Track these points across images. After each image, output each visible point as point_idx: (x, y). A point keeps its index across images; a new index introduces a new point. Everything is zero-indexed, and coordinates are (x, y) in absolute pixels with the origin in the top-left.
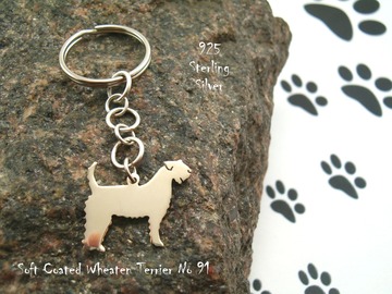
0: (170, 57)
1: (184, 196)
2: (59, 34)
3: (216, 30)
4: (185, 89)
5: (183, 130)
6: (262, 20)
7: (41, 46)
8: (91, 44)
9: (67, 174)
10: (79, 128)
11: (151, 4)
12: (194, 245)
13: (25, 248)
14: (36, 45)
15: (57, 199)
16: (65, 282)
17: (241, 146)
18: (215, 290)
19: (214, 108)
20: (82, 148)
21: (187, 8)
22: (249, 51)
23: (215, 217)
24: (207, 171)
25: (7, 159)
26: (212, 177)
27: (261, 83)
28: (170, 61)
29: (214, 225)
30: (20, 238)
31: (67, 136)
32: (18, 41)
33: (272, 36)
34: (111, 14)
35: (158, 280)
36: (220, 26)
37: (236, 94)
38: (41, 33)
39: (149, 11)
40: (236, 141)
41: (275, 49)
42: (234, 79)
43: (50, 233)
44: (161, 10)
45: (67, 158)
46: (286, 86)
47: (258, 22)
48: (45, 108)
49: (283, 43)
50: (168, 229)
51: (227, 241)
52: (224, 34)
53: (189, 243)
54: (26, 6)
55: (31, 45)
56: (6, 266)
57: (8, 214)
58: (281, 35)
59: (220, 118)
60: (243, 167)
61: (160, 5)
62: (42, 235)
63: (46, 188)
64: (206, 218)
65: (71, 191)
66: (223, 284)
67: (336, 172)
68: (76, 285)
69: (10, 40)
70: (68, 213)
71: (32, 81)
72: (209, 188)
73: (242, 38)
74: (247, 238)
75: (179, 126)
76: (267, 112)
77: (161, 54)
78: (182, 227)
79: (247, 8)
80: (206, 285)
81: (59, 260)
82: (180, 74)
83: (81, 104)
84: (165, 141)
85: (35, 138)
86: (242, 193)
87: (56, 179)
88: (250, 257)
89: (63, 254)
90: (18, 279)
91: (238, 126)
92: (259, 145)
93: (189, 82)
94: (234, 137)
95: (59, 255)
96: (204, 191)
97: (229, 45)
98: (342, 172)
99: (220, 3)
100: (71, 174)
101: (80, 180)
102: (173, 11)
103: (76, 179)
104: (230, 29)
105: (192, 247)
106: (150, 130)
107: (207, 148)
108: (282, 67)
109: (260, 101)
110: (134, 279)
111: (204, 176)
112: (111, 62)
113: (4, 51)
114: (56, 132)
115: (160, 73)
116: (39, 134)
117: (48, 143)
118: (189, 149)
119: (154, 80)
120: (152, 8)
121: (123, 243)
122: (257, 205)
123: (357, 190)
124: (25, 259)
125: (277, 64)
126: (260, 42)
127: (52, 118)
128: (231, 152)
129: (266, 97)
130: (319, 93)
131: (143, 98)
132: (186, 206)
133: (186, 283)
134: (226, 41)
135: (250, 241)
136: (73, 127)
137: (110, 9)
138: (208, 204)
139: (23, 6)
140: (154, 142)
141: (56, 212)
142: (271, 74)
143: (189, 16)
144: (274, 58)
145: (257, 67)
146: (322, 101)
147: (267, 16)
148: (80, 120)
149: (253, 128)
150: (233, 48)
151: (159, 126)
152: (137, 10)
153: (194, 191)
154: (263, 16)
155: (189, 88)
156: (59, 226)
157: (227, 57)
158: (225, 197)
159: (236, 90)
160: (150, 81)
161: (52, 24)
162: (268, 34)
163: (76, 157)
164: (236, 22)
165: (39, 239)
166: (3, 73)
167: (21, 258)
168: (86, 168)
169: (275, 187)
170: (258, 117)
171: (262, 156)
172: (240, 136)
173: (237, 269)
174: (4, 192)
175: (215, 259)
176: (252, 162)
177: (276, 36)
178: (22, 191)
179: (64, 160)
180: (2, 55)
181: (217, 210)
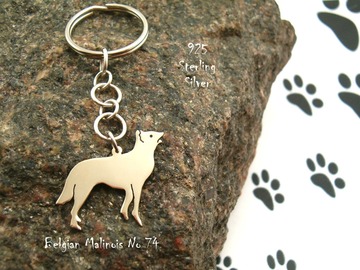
0: (177, 43)
1: (166, 171)
3: (224, 23)
5: (176, 111)
6: (269, 21)
7: (63, 17)
9: (65, 135)
10: (83, 96)
12: (167, 217)
13: (17, 195)
14: (59, 16)
15: (52, 156)
16: (48, 231)
17: (228, 132)
18: (181, 260)
19: (209, 96)
20: (83, 114)
22: (251, 47)
23: (192, 194)
24: (192, 151)
25: (15, 114)
26: (195, 157)
27: (259, 78)
28: (176, 47)
29: (189, 201)
30: (14, 186)
31: (71, 101)
32: (44, 10)
33: (276, 36)
36: (229, 20)
37: (232, 85)
38: (65, 6)
40: (224, 128)
41: (278, 49)
42: (233, 72)
43: (42, 185)
45: (68, 121)
46: (287, 85)
47: (265, 22)
48: (56, 73)
49: (287, 45)
50: (146, 198)
51: (199, 217)
52: (232, 30)
53: (163, 213)
55: (54, 16)
57: (7, 163)
58: (285, 37)
59: (212, 105)
60: (228, 153)
62: (34, 186)
63: (44, 144)
64: (183, 193)
65: (66, 151)
66: (189, 255)
68: (56, 235)
69: (37, 8)
70: (60, 170)
71: (49, 47)
72: (191, 166)
73: (247, 35)
74: (222, 218)
75: (173, 107)
76: (260, 105)
77: (169, 39)
78: (160, 198)
79: (256, 7)
80: (173, 254)
81: (46, 211)
83: (89, 74)
84: (158, 118)
85: (43, 98)
86: (225, 177)
87: (54, 138)
89: (50, 205)
90: (7, 221)
91: (228, 114)
92: (247, 135)
94: (223, 124)
95: (47, 206)
96: (185, 169)
97: (234, 39)
98: (325, 171)
100: (68, 135)
101: (75, 142)
103: (72, 140)
105: (165, 218)
106: (146, 106)
107: (196, 131)
108: (283, 66)
109: (254, 94)
111: (188, 155)
113: (30, 17)
114: (62, 96)
115: (165, 56)
116: (48, 95)
117: (54, 105)
118: (179, 128)
119: (158, 62)
121: (105, 204)
122: (238, 189)
123: (336, 189)
124: (17, 205)
125: (277, 64)
126: (264, 41)
127: (61, 83)
129: (262, 92)
130: (317, 95)
132: (167, 180)
133: (154, 250)
134: (232, 35)
135: (225, 220)
136: (78, 93)
138: (187, 181)
140: (148, 118)
141: (49, 167)
142: (270, 71)
143: (201, 8)
144: (275, 57)
145: (257, 63)
146: (318, 103)
147: (274, 18)
148: (85, 88)
149: (244, 118)
150: (237, 43)
151: (155, 104)
153: (176, 167)
154: (271, 17)
156: (51, 180)
157: (231, 50)
158: (204, 177)
159: (232, 81)
160: (154, 62)
162: (273, 34)
163: (76, 121)
164: (244, 19)
165: (31, 189)
166: (26, 37)
167: (13, 204)
168: (83, 132)
169: (260, 175)
170: (249, 108)
171: (249, 145)
172: (229, 123)
173: (205, 244)
174: (7, 143)
175: (184, 232)
176: (238, 150)
177: (280, 37)
178: (23, 145)
179: (65, 122)
180: (28, 21)
181: (195, 188)
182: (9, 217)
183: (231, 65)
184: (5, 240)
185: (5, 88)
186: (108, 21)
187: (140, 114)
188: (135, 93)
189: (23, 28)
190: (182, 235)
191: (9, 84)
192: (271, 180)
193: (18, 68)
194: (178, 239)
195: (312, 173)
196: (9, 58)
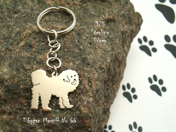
0: (85, 27)
1: (79, 89)
3: (107, 16)
4: (88, 42)
5: (84, 60)
6: (129, 14)
7: (31, 15)
10: (41, 54)
11: (80, 2)
12: (80, 110)
13: (12, 101)
14: (29, 15)
15: (27, 83)
17: (109, 69)
18: (87, 130)
19: (100, 52)
20: (41, 62)
21: (96, 5)
22: (120, 27)
23: (91, 99)
24: (91, 79)
25: (10, 63)
26: (93, 82)
27: (124, 42)
28: (84, 29)
29: (90, 103)
30: (10, 97)
31: (35, 56)
32: (22, 12)
36: (109, 15)
37: (111, 46)
38: (32, 10)
39: (79, 5)
40: (107, 67)
41: (134, 27)
42: (111, 40)
43: (23, 97)
44: (85, 5)
45: (34, 66)
46: (140, 41)
47: (127, 15)
48: (28, 43)
49: (138, 24)
51: (95, 110)
52: (111, 19)
53: (78, 109)
55: (27, 15)
56: (3, 107)
57: (6, 86)
58: (137, 20)
59: (101, 57)
60: (109, 79)
61: (85, 3)
62: (19, 97)
63: (23, 77)
64: (88, 99)
66: (90, 128)
67: (154, 83)
69: (19, 11)
71: (25, 30)
72: (91, 87)
73: (118, 21)
75: (83, 58)
76: (124, 55)
77: (81, 25)
78: (77, 102)
79: (123, 7)
80: (83, 127)
81: (25, 108)
82: (87, 35)
83: (44, 43)
84: (76, 64)
85: (23, 55)
86: (108, 89)
87: (28, 74)
89: (27, 106)
90: (7, 113)
91: (109, 61)
92: (118, 69)
93: (91, 39)
94: (106, 65)
95: (25, 106)
96: (88, 88)
98: (157, 83)
99: (111, 4)
102: (90, 6)
104: (113, 17)
105: (79, 111)
106: (70, 58)
107: (93, 69)
108: (136, 34)
109: (122, 50)
111: (89, 81)
112: (59, 26)
113: (16, 15)
114: (31, 54)
115: (79, 34)
116: (25, 54)
117: (27, 59)
118: (85, 69)
119: (76, 37)
120: (81, 4)
122: (114, 94)
123: (162, 92)
124: (11, 106)
125: (133, 34)
126: (126, 24)
127: (31, 47)
128: (104, 72)
129: (125, 48)
130: (154, 46)
131: (70, 44)
132: (80, 93)
133: (74, 126)
134: (111, 22)
135: (108, 109)
136: (39, 53)
137: (63, 2)
138: (89, 94)
140: (71, 64)
141: (26, 88)
142: (130, 38)
143: (96, 9)
144: (132, 31)
145: (123, 35)
146: (155, 50)
147: (132, 12)
148: (42, 50)
149: (117, 62)
150: (113, 25)
151: (74, 57)
152: (74, 4)
153: (84, 87)
154: (130, 12)
155: (90, 42)
156: (27, 94)
157: (110, 29)
158: (97, 91)
159: (111, 44)
160: (74, 37)
161: (37, 6)
162: (131, 20)
163: (38, 66)
164: (117, 14)
165: (18, 98)
166: (14, 25)
167: (10, 105)
169: (126, 86)
170: (119, 57)
171: (120, 73)
172: (109, 65)
173: (98, 121)
174: (6, 77)
175: (88, 117)
176: (114, 76)
177: (135, 21)
178: (13, 78)
179: (32, 67)
180: (15, 17)
181: (93, 97)
182: (8, 111)
183: (110, 37)
184: (7, 122)
185: (5, 50)
186: (52, 17)
187: (67, 62)
188: (65, 52)
189: (13, 20)
190: (87, 119)
192: (131, 88)
193: (11, 41)
194: (85, 121)
195: (151, 85)
196: (6, 36)
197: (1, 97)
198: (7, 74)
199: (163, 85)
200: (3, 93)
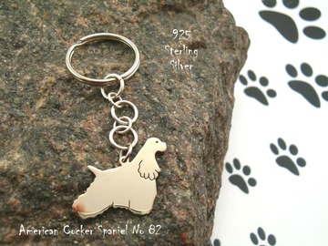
0: (154, 61)
1: (164, 176)
2: (64, 39)
3: (191, 38)
4: (166, 88)
5: (164, 122)
6: (227, 30)
7: (50, 49)
8: (90, 48)
9: (71, 156)
10: (81, 118)
11: (139, 16)
12: (171, 216)
13: (38, 215)
14: (46, 48)
15: (63, 176)
17: (209, 134)
19: (188, 104)
20: (83, 135)
21: (168, 20)
22: (216, 56)
23: (188, 193)
24: (183, 156)
25: (24, 142)
26: (186, 161)
27: (225, 83)
28: (154, 65)
29: (188, 200)
30: (33, 207)
31: (71, 125)
32: (31, 44)
33: (235, 43)
34: (106, 24)
35: (143, 242)
36: (194, 35)
37: (206, 92)
38: (50, 38)
39: (137, 22)
40: (205, 131)
41: (237, 54)
42: (205, 80)
43: (58, 203)
44: (147, 21)
45: (71, 143)
47: (224, 32)
48: (53, 101)
49: (243, 48)
51: (197, 212)
52: (198, 43)
53: (168, 214)
54: (38, 15)
55: (42, 49)
57: (24, 187)
58: (241, 42)
59: (193, 113)
60: (209, 151)
61: (146, 17)
62: (51, 205)
63: (55, 167)
64: (181, 194)
65: (74, 170)
67: (282, 153)
68: (77, 245)
69: (24, 43)
70: (72, 188)
71: (42, 78)
72: (184, 170)
73: (211, 46)
74: (211, 208)
75: (161, 119)
76: (230, 106)
77: (146, 58)
78: (162, 200)
79: (215, 20)
82: (162, 76)
83: (82, 99)
84: (150, 131)
85: (45, 125)
86: (209, 172)
87: (62, 160)
88: (212, 222)
89: (67, 220)
90: (31, 239)
91: (207, 119)
92: (222, 133)
93: (169, 83)
94: (204, 128)
95: (64, 221)
96: (180, 173)
97: (201, 51)
98: (287, 153)
99: (194, 16)
100: (74, 156)
101: (82, 161)
102: (156, 22)
103: (79, 160)
106: (138, 121)
107: (183, 138)
109: (224, 97)
110: (124, 242)
111: (180, 160)
112: (106, 64)
113: (19, 51)
114: (62, 121)
115: (146, 75)
116: (49, 122)
117: (56, 130)
118: (169, 138)
119: (141, 81)
120: (139, 19)
122: (220, 180)
123: (299, 168)
124: (38, 223)
125: (239, 64)
126: (225, 49)
127: (59, 109)
128: (201, 141)
129: (229, 93)
130: (270, 87)
131: (132, 95)
132: (166, 184)
134: (198, 48)
135: (213, 210)
136: (76, 117)
137: (106, 19)
138: (183, 183)
139: (34, 14)
140: (141, 131)
141: (62, 186)
142: (233, 74)
143: (169, 26)
144: (236, 61)
145: (223, 70)
146: (272, 93)
147: (231, 27)
148: (81, 111)
149: (219, 120)
150: (204, 53)
151: (145, 119)
152: (128, 21)
153: (172, 172)
154: (228, 26)
155: (169, 87)
156: (65, 197)
157: (199, 61)
158: (196, 177)
159: (206, 89)
160: (138, 81)
161: (58, 30)
162: (232, 42)
163: (79, 142)
164: (207, 32)
165: (48, 207)
166: (18, 70)
167: (34, 223)
168: (86, 151)
169: (232, 164)
170: (222, 110)
172: (209, 127)
174: (21, 169)
175: (187, 227)
176: (217, 147)
177: (238, 43)
178: (35, 169)
179: (69, 144)
180: (17, 55)
181: (190, 188)
183: (202, 75)
185: (9, 119)
189: (14, 62)
190: (186, 230)
191: (12, 116)
192: (242, 166)
193: (17, 99)
194: (184, 234)
195: (276, 157)
196: (7, 92)
197: (15, 208)
198: (21, 164)
199: (299, 155)
200: (18, 202)
